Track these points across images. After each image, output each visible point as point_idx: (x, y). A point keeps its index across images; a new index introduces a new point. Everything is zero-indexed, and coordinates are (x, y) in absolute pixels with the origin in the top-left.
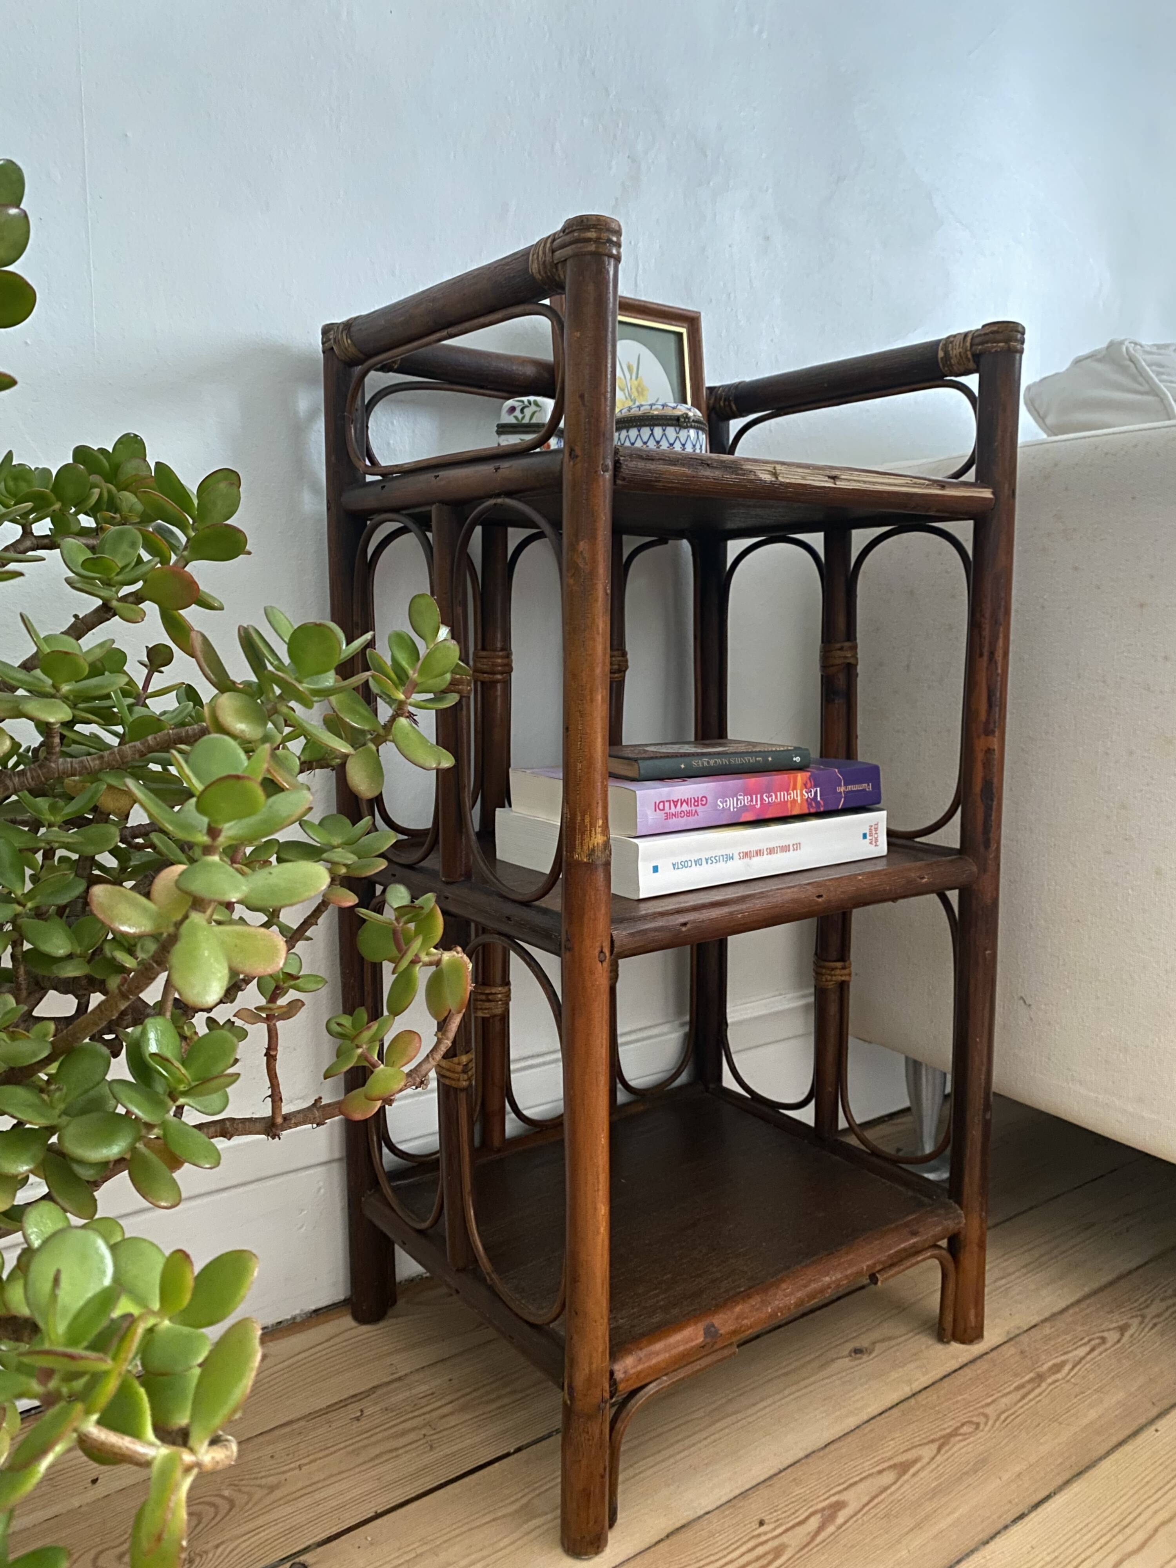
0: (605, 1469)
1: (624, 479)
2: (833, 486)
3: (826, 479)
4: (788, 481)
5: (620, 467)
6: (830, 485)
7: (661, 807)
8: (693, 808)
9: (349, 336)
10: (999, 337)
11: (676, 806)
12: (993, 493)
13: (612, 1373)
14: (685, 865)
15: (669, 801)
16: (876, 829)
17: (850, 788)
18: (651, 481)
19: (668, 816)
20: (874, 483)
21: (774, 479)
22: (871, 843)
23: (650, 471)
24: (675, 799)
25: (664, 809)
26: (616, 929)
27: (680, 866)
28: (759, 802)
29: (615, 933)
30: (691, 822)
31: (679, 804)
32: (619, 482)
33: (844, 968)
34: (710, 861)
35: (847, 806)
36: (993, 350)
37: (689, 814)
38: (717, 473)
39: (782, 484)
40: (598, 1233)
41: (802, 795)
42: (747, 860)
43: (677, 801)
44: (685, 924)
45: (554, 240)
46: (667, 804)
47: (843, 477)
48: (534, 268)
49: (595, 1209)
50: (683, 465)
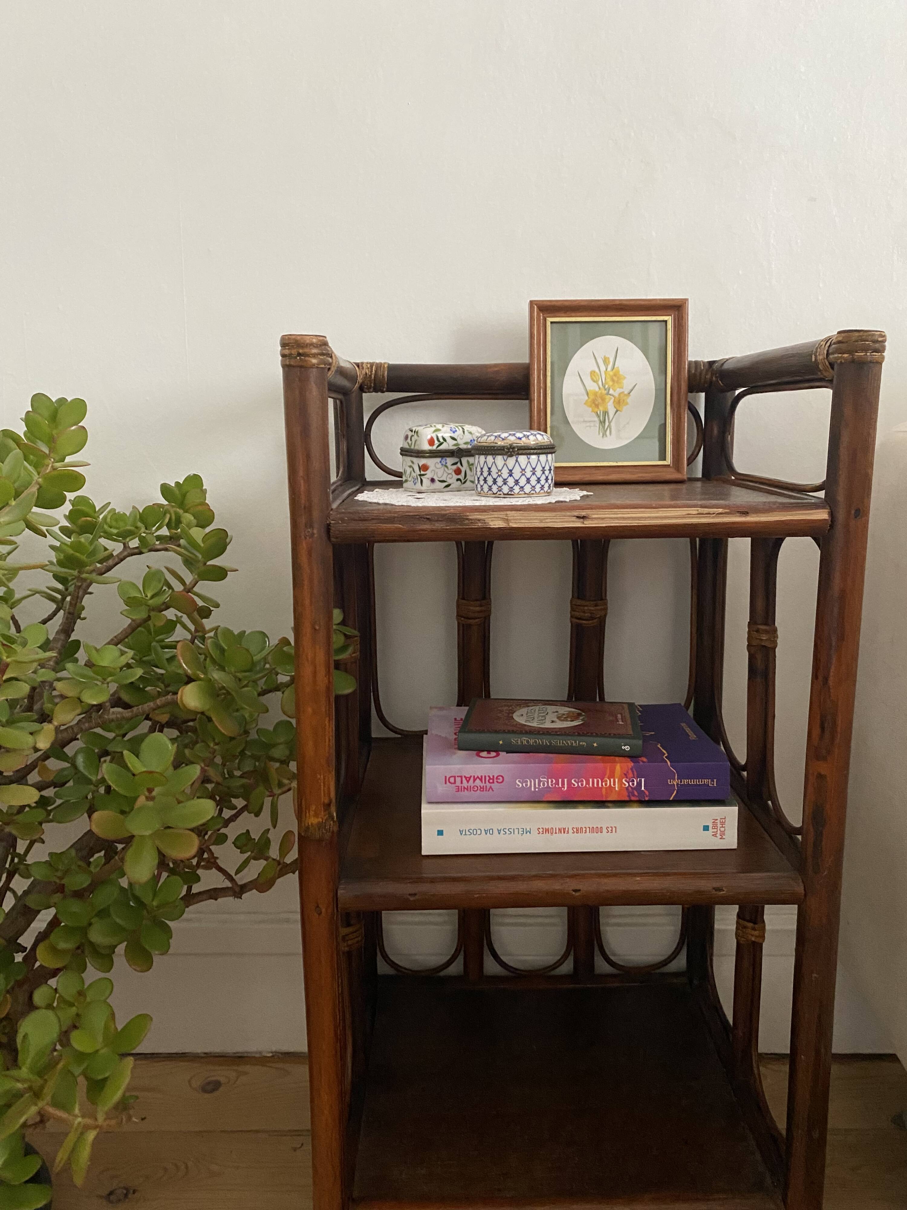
1: (337, 538)
2: (581, 525)
3: (574, 519)
4: (521, 525)
6: (578, 524)
7: (452, 780)
8: (488, 785)
11: (468, 782)
12: (830, 514)
14: (473, 832)
15: (461, 777)
16: (723, 823)
17: (685, 781)
19: (458, 789)
21: (504, 525)
22: (715, 835)
24: (468, 776)
25: (455, 783)
27: (468, 833)
28: (566, 786)
30: (486, 796)
31: (472, 779)
34: (502, 832)
35: (675, 799)
37: (482, 789)
38: (438, 525)
41: (620, 783)
42: (548, 835)
43: (470, 778)
46: (458, 780)
47: (594, 516)
50: (399, 522)
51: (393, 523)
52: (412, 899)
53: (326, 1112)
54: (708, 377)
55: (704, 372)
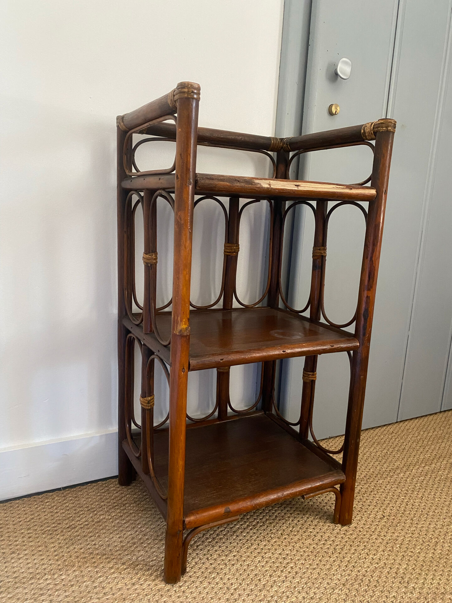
0: (179, 555)
1: (200, 187)
2: (297, 189)
3: (294, 186)
4: (275, 187)
5: (197, 182)
6: (296, 188)
9: (123, 122)
10: (384, 125)
12: (376, 192)
13: (184, 521)
18: (212, 188)
20: (317, 188)
21: (269, 187)
23: (211, 184)
26: (191, 360)
29: (191, 361)
32: (198, 188)
33: (313, 375)
36: (381, 131)
38: (243, 184)
39: (272, 188)
40: (179, 471)
44: (222, 360)
45: (174, 92)
47: (302, 185)
48: (169, 102)
49: (178, 463)
50: (227, 181)
51: (224, 181)
52: (221, 361)
53: (180, 470)
54: (281, 145)
55: (280, 143)
